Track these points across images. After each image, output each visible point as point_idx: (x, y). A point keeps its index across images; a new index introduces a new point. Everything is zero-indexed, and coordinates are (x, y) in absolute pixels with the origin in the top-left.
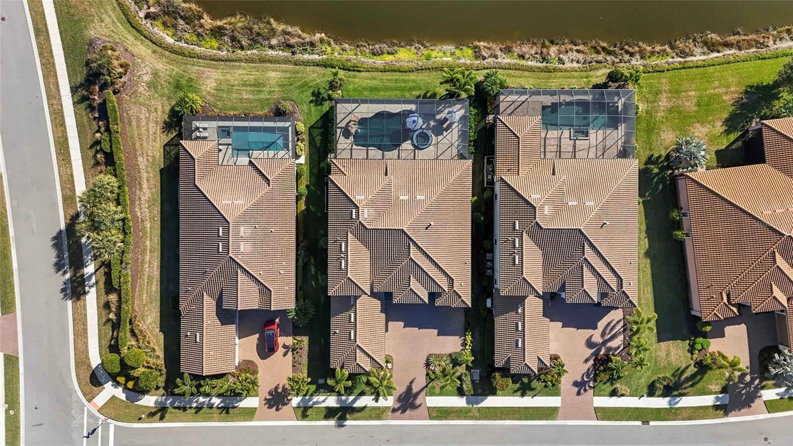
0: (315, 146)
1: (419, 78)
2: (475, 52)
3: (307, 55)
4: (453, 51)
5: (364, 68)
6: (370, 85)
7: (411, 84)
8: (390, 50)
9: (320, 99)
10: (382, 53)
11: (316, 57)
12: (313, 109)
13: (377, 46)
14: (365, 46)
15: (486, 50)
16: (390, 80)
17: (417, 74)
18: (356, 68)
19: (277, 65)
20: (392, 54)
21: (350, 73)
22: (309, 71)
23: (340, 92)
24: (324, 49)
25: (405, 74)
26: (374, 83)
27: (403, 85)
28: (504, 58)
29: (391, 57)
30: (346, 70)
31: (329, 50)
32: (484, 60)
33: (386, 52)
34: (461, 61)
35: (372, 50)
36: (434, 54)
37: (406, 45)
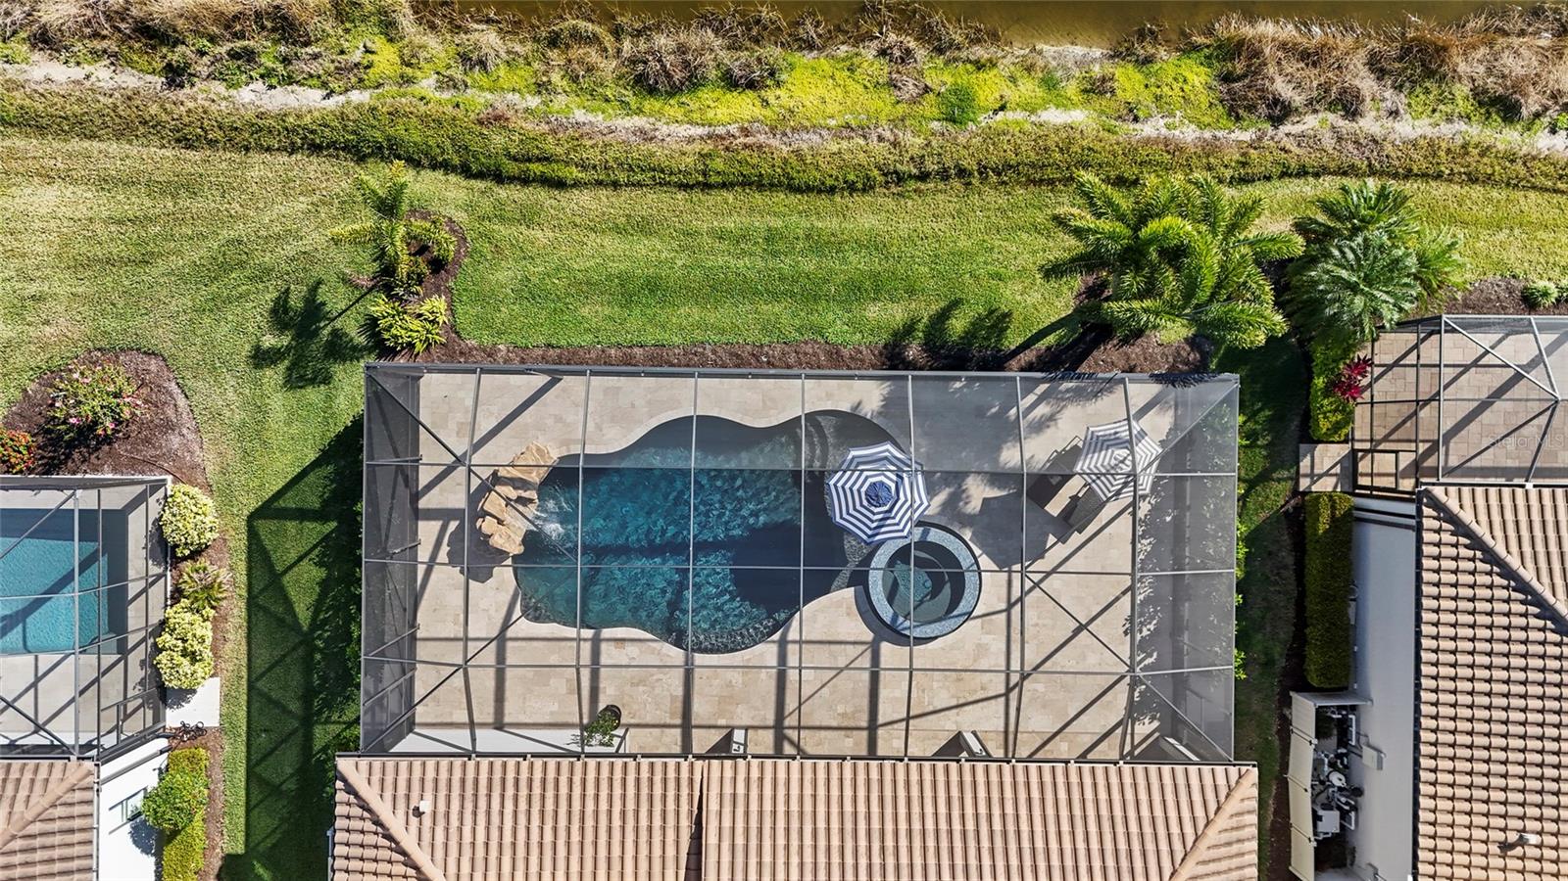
0: (285, 621)
1: (904, 228)
2: (1227, 78)
3: (259, 85)
4: (1097, 70)
5: (583, 166)
6: (615, 267)
7: (858, 262)
8: (734, 61)
9: (315, 348)
10: (693, 81)
11: (306, 101)
12: (279, 402)
13: (662, 41)
14: (593, 40)
15: (1292, 67)
16: (739, 239)
17: (891, 204)
18: (536, 168)
19: (76, 144)
20: (751, 85)
21: (503, 192)
22: (262, 182)
23: (439, 303)
24: (357, 56)
25: (822, 202)
26: (643, 253)
27: (809, 265)
28: (1394, 114)
29: (741, 107)
30: (480, 176)
31: (386, 58)
32: (1277, 121)
33: (713, 74)
34: (1147, 130)
35: (633, 61)
36: (988, 88)
37: (829, 38)
